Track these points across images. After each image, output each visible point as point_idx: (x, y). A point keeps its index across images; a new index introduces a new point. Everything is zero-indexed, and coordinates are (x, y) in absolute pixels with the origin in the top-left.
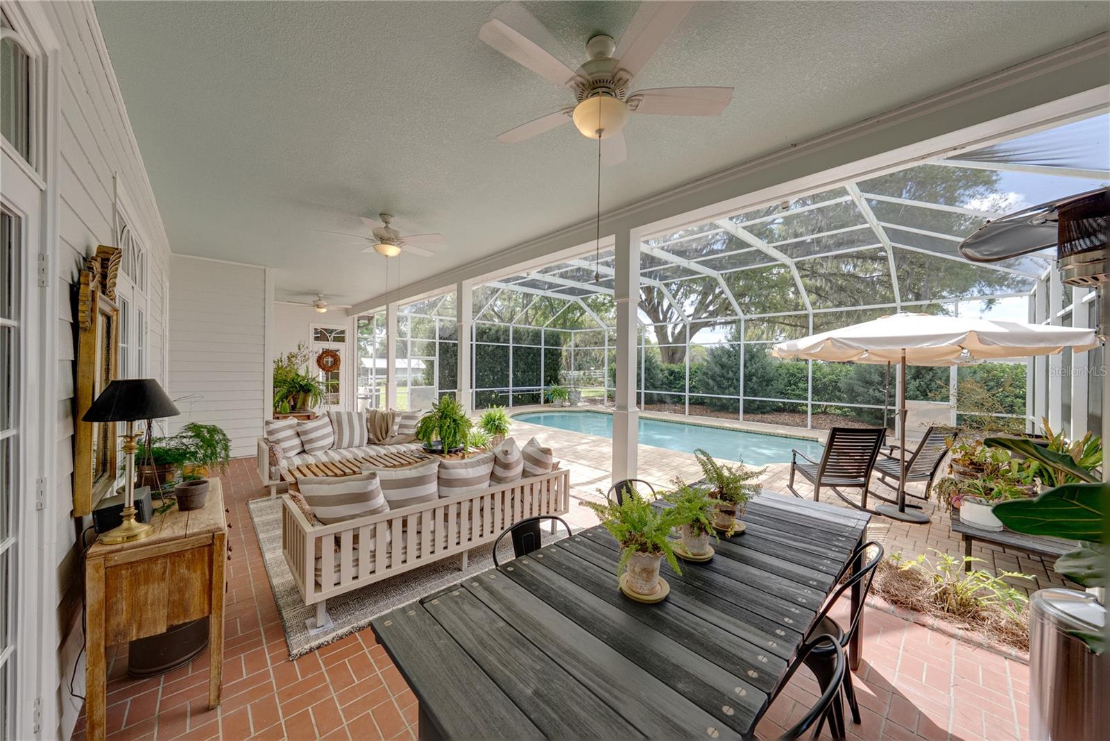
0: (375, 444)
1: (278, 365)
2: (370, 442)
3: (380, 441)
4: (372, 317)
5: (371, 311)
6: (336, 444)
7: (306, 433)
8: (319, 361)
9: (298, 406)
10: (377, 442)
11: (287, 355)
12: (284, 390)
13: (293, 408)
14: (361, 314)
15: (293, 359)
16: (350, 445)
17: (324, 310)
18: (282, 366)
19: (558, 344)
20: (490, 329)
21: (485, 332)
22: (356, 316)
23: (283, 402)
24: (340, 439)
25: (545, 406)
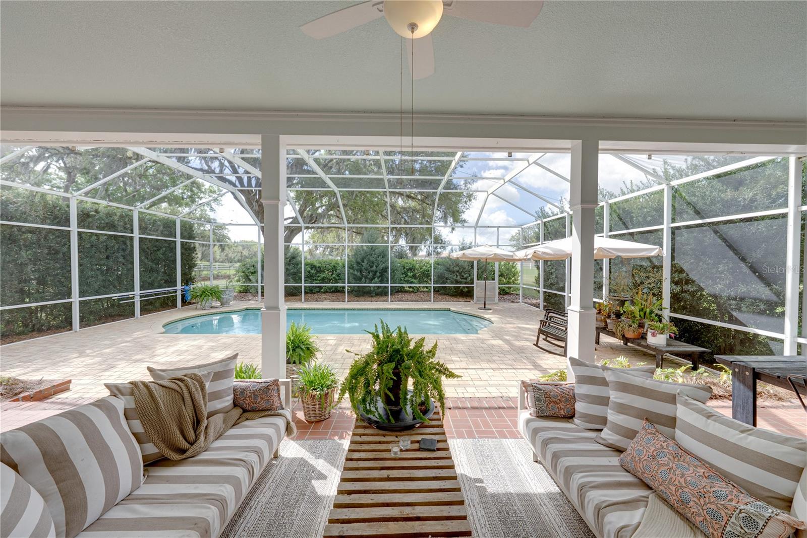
3: (182, 451)
19: (191, 237)
25: (188, 310)
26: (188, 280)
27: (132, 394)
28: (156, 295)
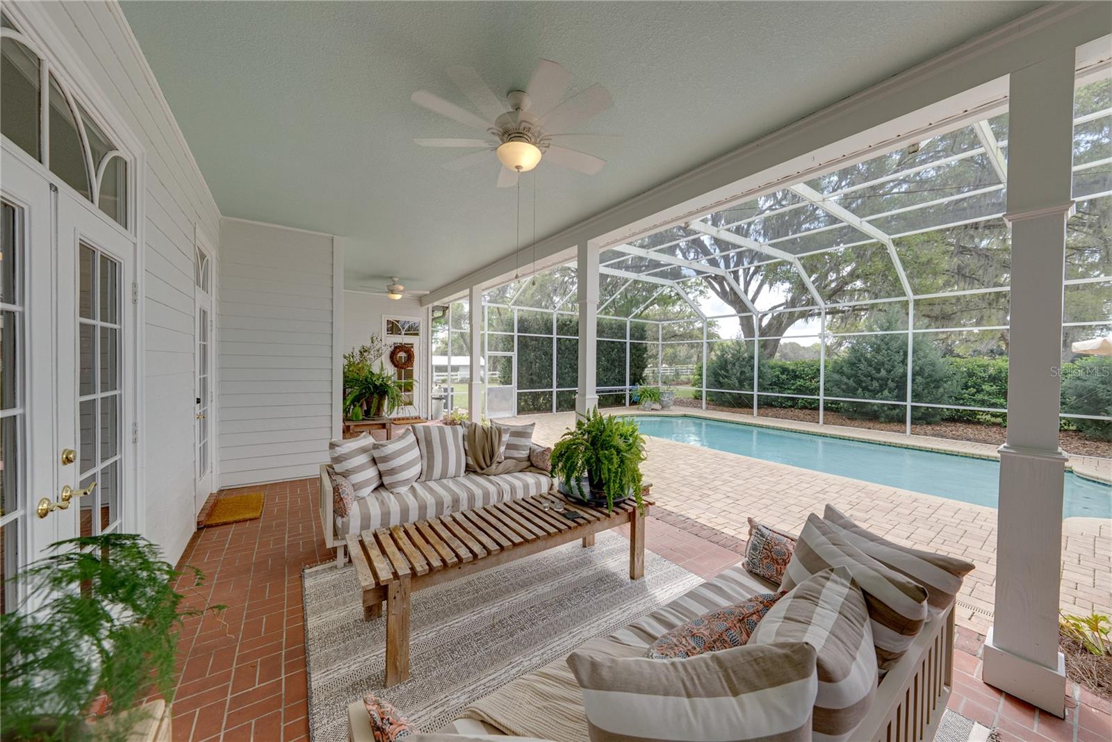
0: (475, 472)
1: (350, 362)
2: (469, 469)
3: (482, 469)
4: (447, 308)
5: (446, 300)
6: (424, 473)
7: (385, 459)
8: (392, 356)
9: (373, 410)
10: (478, 470)
11: (359, 348)
12: (356, 391)
13: (367, 413)
14: (436, 303)
15: (365, 354)
16: (444, 475)
17: (398, 297)
18: (354, 363)
19: (643, 338)
20: (571, 321)
21: (566, 325)
22: (430, 306)
23: (355, 406)
24: (430, 467)
25: (633, 409)
26: (637, 379)
27: (468, 428)
28: (610, 391)
